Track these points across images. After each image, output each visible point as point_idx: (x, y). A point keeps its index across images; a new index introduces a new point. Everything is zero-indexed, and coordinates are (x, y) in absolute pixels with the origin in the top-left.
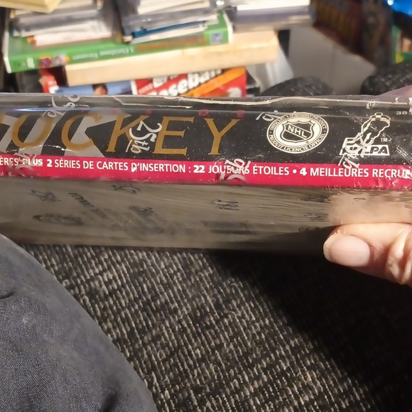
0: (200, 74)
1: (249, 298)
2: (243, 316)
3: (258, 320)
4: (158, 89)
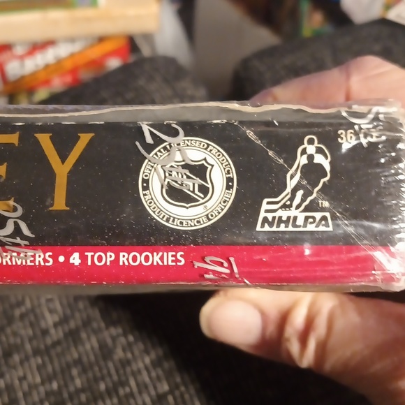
0: (72, 40)
1: (36, 352)
2: (25, 378)
3: (43, 383)
4: (22, 58)
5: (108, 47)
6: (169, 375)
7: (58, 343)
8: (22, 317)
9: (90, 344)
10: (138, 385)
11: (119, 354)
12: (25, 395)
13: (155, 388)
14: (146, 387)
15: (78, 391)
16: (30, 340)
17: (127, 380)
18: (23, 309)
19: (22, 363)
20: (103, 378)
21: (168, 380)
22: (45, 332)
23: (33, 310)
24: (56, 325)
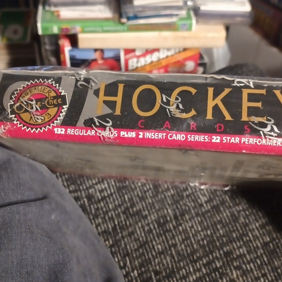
0: (168, 49)
1: (197, 215)
2: (192, 227)
3: (202, 230)
4: (138, 57)
5: (188, 54)
6: (269, 234)
7: (208, 211)
8: (188, 196)
9: (226, 214)
10: (253, 236)
11: (242, 220)
12: (193, 236)
13: (263, 239)
14: (258, 238)
15: (221, 236)
16: (194, 208)
17: (248, 233)
18: (187, 193)
19: (190, 219)
20: (234, 231)
21: (268, 235)
22: (201, 205)
23: (193, 193)
24: (206, 202)
